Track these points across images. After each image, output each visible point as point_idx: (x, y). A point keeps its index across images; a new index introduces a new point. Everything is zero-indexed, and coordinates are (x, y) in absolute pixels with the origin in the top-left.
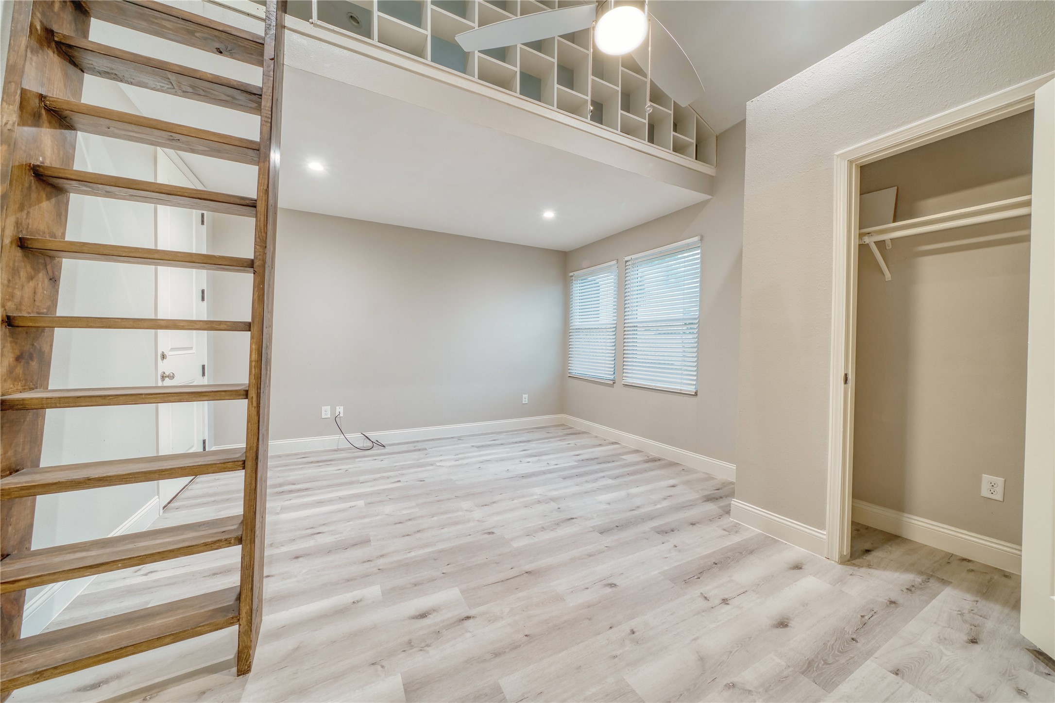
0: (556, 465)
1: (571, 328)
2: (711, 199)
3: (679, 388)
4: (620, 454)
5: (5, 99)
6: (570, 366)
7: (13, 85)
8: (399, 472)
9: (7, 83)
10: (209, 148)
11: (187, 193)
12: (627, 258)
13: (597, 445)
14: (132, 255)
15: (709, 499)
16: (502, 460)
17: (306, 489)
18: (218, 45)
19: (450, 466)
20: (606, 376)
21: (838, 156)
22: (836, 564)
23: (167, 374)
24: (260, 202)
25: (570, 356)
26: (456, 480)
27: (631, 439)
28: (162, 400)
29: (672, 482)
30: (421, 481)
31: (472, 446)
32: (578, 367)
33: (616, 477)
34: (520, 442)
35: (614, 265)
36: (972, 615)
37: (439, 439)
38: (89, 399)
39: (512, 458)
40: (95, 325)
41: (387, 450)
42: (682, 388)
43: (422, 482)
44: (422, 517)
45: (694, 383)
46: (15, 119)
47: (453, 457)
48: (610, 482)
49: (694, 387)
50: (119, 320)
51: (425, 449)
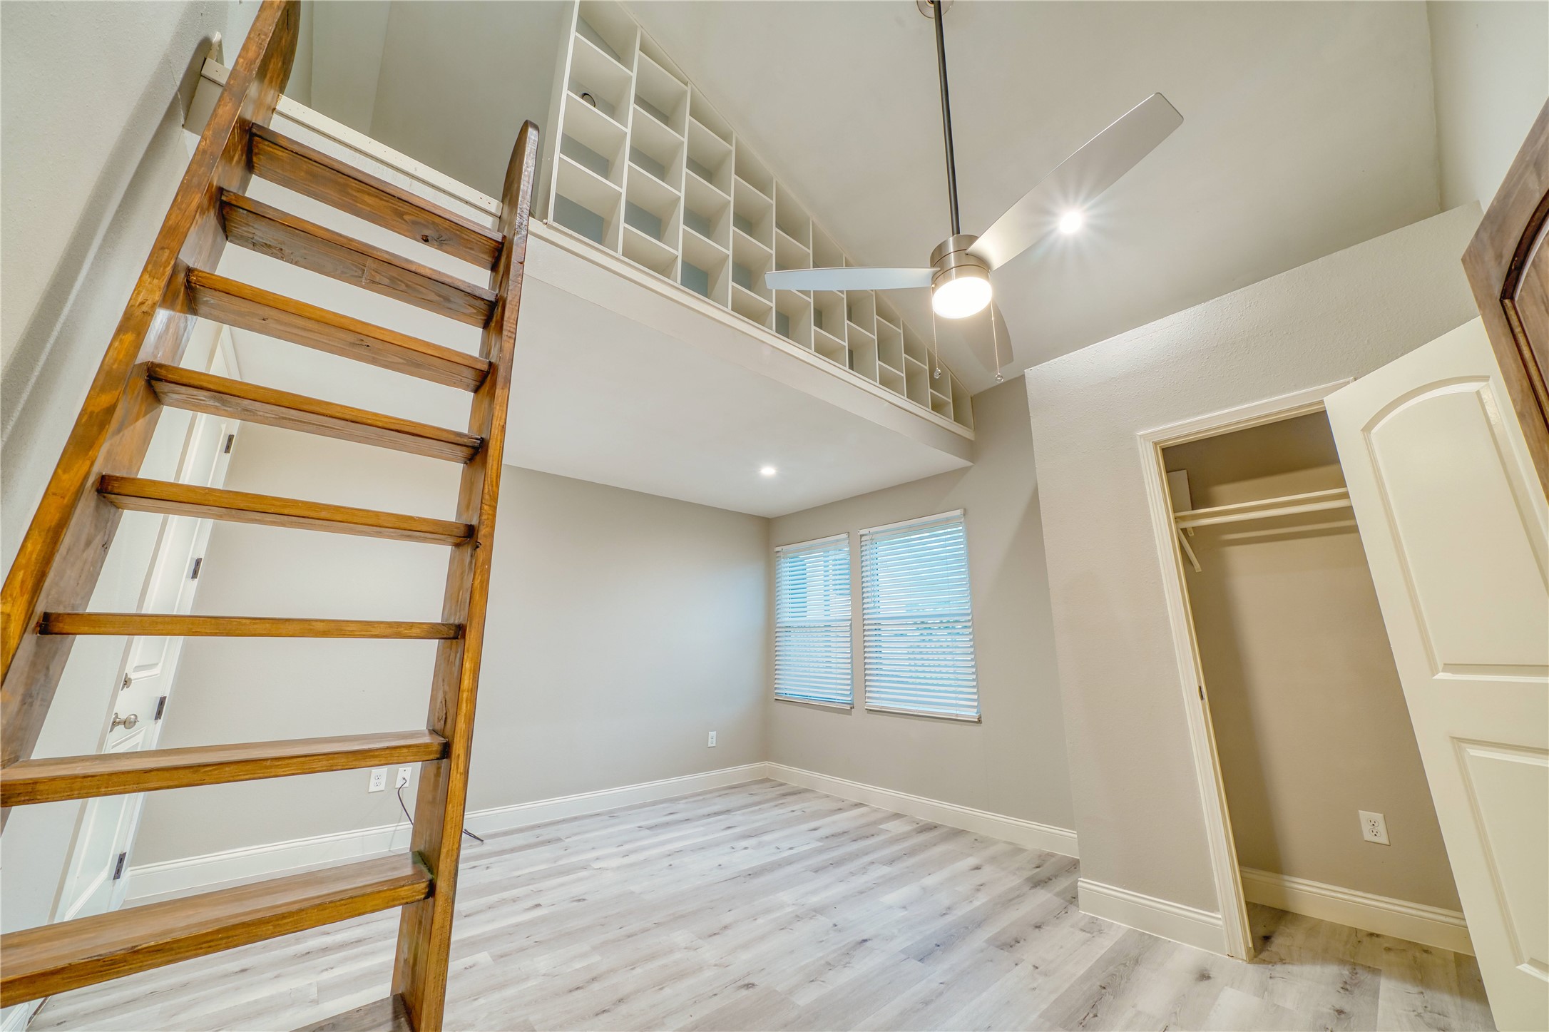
0: (791, 849)
1: (778, 625)
2: (971, 467)
3: (955, 712)
4: (876, 823)
5: (149, 269)
6: (778, 684)
7: (167, 252)
8: (531, 887)
9: (158, 247)
10: (405, 359)
11: (381, 421)
12: (862, 532)
13: (835, 810)
14: (286, 512)
15: (1038, 883)
16: (702, 848)
17: (356, 942)
18: (427, 232)
19: (618, 868)
20: (838, 698)
21: (1141, 436)
22: (1245, 963)
23: (122, 717)
24: (494, 443)
25: (776, 667)
26: (641, 893)
27: (884, 797)
28: (298, 769)
29: (972, 861)
30: (579, 900)
31: (639, 827)
32: (791, 683)
33: (891, 862)
34: (716, 814)
35: (844, 539)
36: (1429, 1014)
37: (576, 819)
38: (167, 774)
39: (717, 844)
40: (203, 630)
41: (489, 846)
42: (958, 712)
43: (581, 903)
44: (612, 971)
45: (976, 704)
46: (157, 298)
47: (615, 850)
48: (886, 870)
49: (976, 710)
50: (248, 621)
51: (559, 840)
